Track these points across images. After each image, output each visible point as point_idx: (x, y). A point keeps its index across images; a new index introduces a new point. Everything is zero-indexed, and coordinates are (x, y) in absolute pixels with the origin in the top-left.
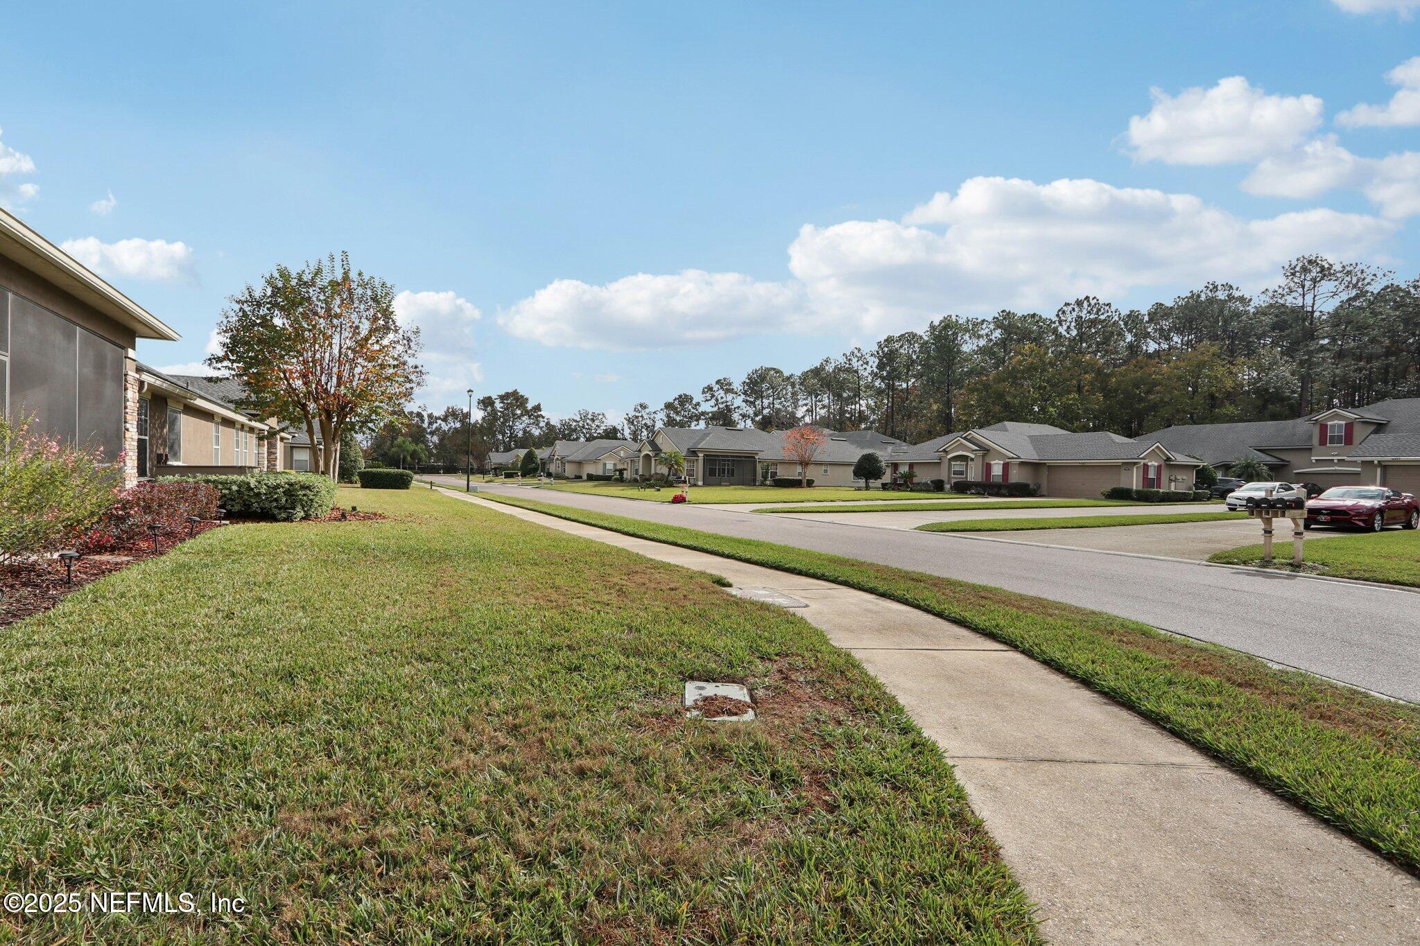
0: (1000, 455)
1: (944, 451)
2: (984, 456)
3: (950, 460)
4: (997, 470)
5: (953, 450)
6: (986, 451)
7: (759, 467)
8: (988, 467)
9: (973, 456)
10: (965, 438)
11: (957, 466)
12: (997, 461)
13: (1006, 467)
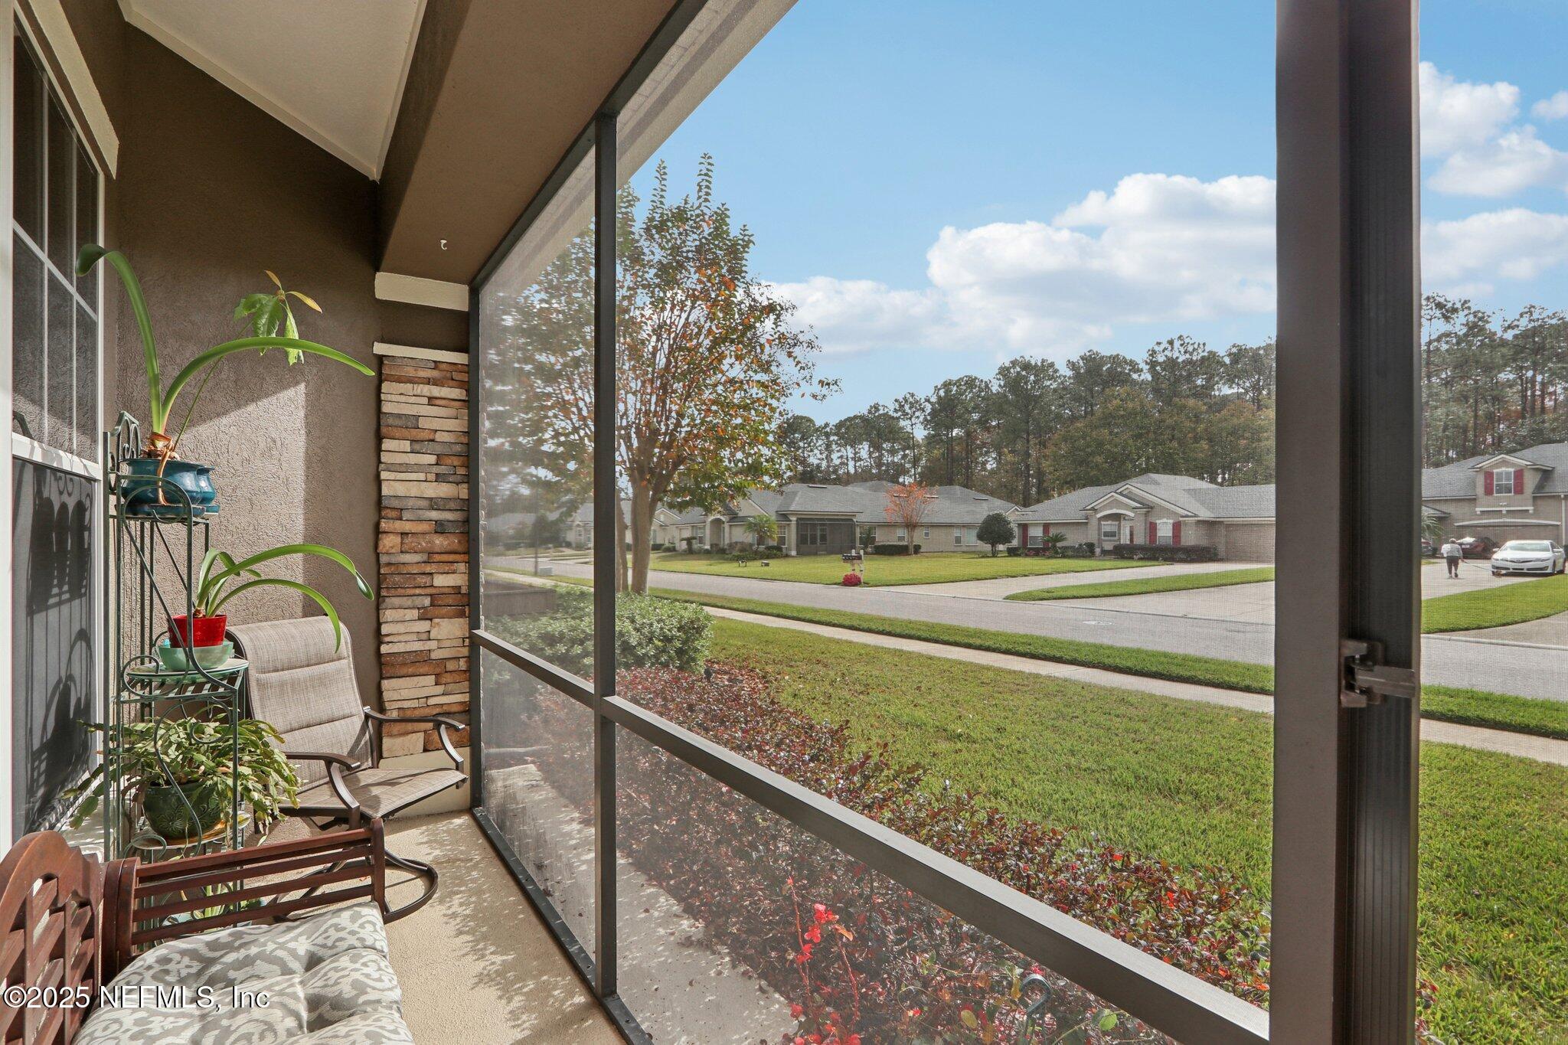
0: (1170, 513)
1: (1093, 509)
2: (1146, 514)
3: (1100, 519)
4: (1165, 530)
5: (1104, 508)
6: (1149, 508)
7: (858, 530)
8: (1152, 528)
9: (1132, 515)
10: (1121, 494)
11: (1108, 526)
12: (1165, 520)
13: (1177, 527)
